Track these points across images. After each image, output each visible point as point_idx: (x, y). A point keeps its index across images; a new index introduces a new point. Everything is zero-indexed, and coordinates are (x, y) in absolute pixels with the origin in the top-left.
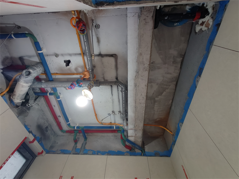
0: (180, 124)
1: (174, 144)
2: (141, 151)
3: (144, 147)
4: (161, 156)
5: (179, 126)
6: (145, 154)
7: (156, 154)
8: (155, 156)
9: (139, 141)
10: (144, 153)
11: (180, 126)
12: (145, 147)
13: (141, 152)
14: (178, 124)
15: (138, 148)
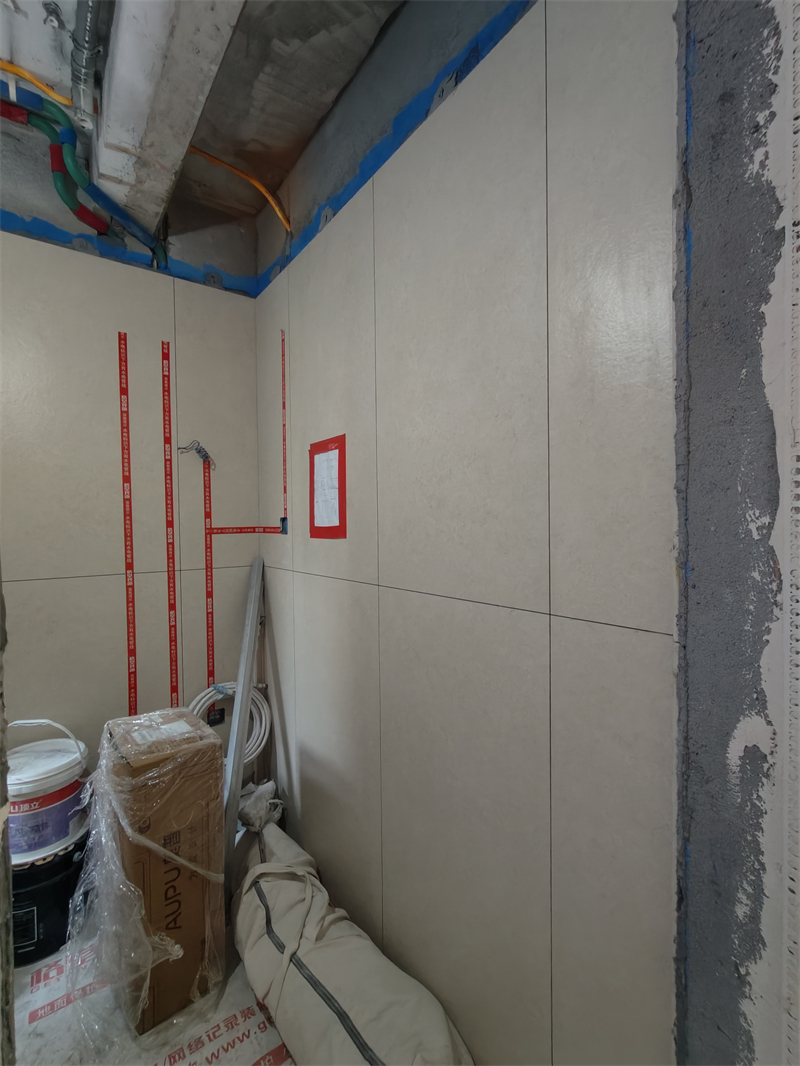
0: (328, 211)
1: (283, 267)
2: (152, 250)
3: (165, 239)
4: (226, 289)
5: (319, 214)
6: (166, 268)
7: (209, 278)
8: (204, 283)
9: (151, 212)
10: (163, 263)
11: (323, 220)
12: (171, 239)
13: (151, 254)
14: (321, 209)
15: (140, 234)
